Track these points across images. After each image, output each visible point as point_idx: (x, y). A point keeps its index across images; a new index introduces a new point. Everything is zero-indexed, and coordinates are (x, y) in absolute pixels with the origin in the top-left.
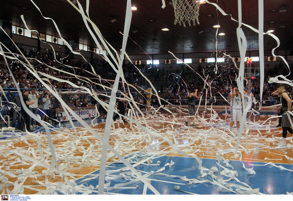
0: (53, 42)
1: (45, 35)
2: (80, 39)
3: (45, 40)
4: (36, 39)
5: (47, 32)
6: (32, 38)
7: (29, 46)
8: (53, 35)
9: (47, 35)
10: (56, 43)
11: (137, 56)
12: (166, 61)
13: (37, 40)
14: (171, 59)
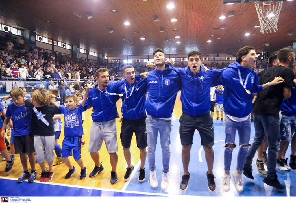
0: (63, 47)
1: (57, 42)
2: (80, 45)
3: (57, 45)
4: (51, 44)
5: (58, 40)
6: (48, 44)
7: (47, 50)
8: (62, 41)
9: (58, 42)
10: (65, 47)
11: (117, 57)
12: (136, 60)
13: (52, 46)
14: (140, 59)
